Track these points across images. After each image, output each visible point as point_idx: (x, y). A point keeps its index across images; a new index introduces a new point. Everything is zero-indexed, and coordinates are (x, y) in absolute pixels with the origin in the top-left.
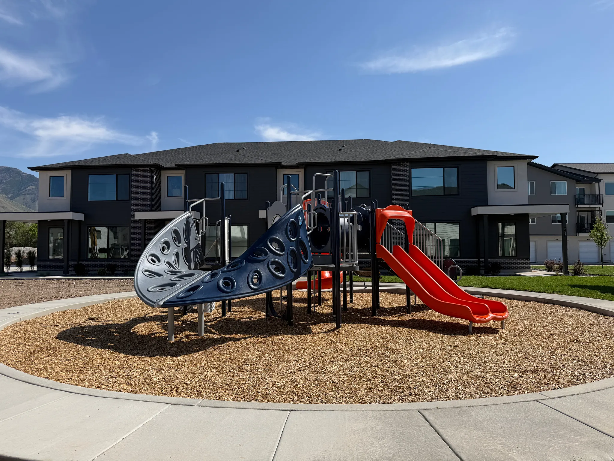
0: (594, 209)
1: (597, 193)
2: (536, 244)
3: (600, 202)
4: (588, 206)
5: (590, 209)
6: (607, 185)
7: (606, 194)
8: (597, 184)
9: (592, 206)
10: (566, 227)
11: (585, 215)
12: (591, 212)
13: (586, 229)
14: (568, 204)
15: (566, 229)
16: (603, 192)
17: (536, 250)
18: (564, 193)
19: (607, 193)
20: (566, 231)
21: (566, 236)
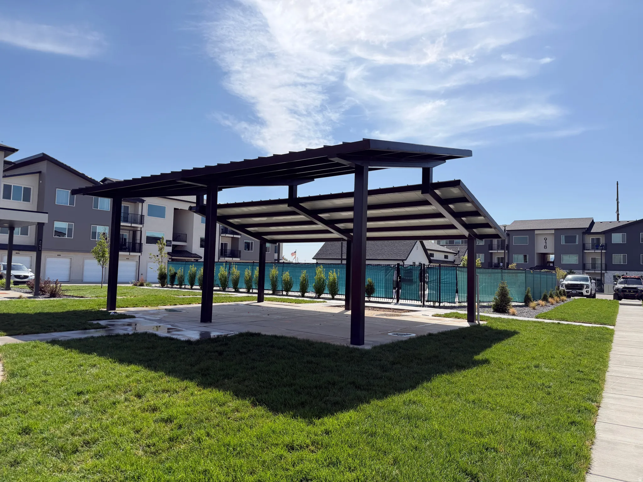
0: (135, 229)
1: (140, 213)
2: (71, 260)
3: (142, 223)
4: (129, 225)
5: (132, 228)
6: (150, 206)
7: (148, 215)
8: (140, 204)
9: (133, 225)
10: (41, 240)
11: (127, 234)
12: (133, 231)
13: (126, 248)
14: (47, 213)
15: (41, 243)
16: (145, 213)
17: (71, 267)
18: (107, 208)
19: (150, 214)
20: (41, 245)
21: (41, 251)
